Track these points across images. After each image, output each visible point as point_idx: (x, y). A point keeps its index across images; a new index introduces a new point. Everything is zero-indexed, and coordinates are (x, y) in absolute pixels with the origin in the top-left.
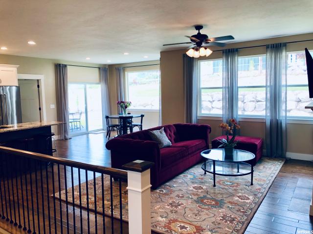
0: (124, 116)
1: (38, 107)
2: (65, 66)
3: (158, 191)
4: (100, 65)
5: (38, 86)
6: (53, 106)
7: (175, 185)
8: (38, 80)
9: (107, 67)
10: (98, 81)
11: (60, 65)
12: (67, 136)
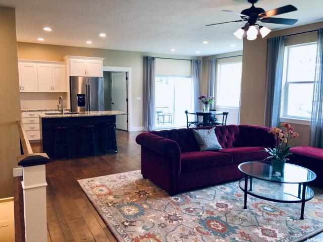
0: (205, 112)
1: (126, 98)
2: (153, 58)
3: (172, 198)
4: (192, 57)
5: (127, 78)
6: (140, 98)
7: (198, 196)
8: (127, 73)
9: (201, 59)
10: (189, 74)
11: (147, 57)
12: (150, 128)
